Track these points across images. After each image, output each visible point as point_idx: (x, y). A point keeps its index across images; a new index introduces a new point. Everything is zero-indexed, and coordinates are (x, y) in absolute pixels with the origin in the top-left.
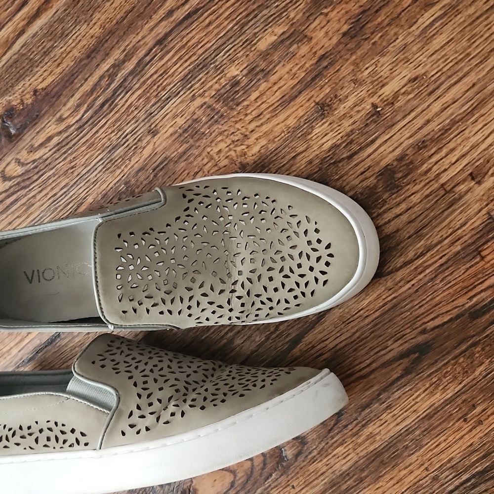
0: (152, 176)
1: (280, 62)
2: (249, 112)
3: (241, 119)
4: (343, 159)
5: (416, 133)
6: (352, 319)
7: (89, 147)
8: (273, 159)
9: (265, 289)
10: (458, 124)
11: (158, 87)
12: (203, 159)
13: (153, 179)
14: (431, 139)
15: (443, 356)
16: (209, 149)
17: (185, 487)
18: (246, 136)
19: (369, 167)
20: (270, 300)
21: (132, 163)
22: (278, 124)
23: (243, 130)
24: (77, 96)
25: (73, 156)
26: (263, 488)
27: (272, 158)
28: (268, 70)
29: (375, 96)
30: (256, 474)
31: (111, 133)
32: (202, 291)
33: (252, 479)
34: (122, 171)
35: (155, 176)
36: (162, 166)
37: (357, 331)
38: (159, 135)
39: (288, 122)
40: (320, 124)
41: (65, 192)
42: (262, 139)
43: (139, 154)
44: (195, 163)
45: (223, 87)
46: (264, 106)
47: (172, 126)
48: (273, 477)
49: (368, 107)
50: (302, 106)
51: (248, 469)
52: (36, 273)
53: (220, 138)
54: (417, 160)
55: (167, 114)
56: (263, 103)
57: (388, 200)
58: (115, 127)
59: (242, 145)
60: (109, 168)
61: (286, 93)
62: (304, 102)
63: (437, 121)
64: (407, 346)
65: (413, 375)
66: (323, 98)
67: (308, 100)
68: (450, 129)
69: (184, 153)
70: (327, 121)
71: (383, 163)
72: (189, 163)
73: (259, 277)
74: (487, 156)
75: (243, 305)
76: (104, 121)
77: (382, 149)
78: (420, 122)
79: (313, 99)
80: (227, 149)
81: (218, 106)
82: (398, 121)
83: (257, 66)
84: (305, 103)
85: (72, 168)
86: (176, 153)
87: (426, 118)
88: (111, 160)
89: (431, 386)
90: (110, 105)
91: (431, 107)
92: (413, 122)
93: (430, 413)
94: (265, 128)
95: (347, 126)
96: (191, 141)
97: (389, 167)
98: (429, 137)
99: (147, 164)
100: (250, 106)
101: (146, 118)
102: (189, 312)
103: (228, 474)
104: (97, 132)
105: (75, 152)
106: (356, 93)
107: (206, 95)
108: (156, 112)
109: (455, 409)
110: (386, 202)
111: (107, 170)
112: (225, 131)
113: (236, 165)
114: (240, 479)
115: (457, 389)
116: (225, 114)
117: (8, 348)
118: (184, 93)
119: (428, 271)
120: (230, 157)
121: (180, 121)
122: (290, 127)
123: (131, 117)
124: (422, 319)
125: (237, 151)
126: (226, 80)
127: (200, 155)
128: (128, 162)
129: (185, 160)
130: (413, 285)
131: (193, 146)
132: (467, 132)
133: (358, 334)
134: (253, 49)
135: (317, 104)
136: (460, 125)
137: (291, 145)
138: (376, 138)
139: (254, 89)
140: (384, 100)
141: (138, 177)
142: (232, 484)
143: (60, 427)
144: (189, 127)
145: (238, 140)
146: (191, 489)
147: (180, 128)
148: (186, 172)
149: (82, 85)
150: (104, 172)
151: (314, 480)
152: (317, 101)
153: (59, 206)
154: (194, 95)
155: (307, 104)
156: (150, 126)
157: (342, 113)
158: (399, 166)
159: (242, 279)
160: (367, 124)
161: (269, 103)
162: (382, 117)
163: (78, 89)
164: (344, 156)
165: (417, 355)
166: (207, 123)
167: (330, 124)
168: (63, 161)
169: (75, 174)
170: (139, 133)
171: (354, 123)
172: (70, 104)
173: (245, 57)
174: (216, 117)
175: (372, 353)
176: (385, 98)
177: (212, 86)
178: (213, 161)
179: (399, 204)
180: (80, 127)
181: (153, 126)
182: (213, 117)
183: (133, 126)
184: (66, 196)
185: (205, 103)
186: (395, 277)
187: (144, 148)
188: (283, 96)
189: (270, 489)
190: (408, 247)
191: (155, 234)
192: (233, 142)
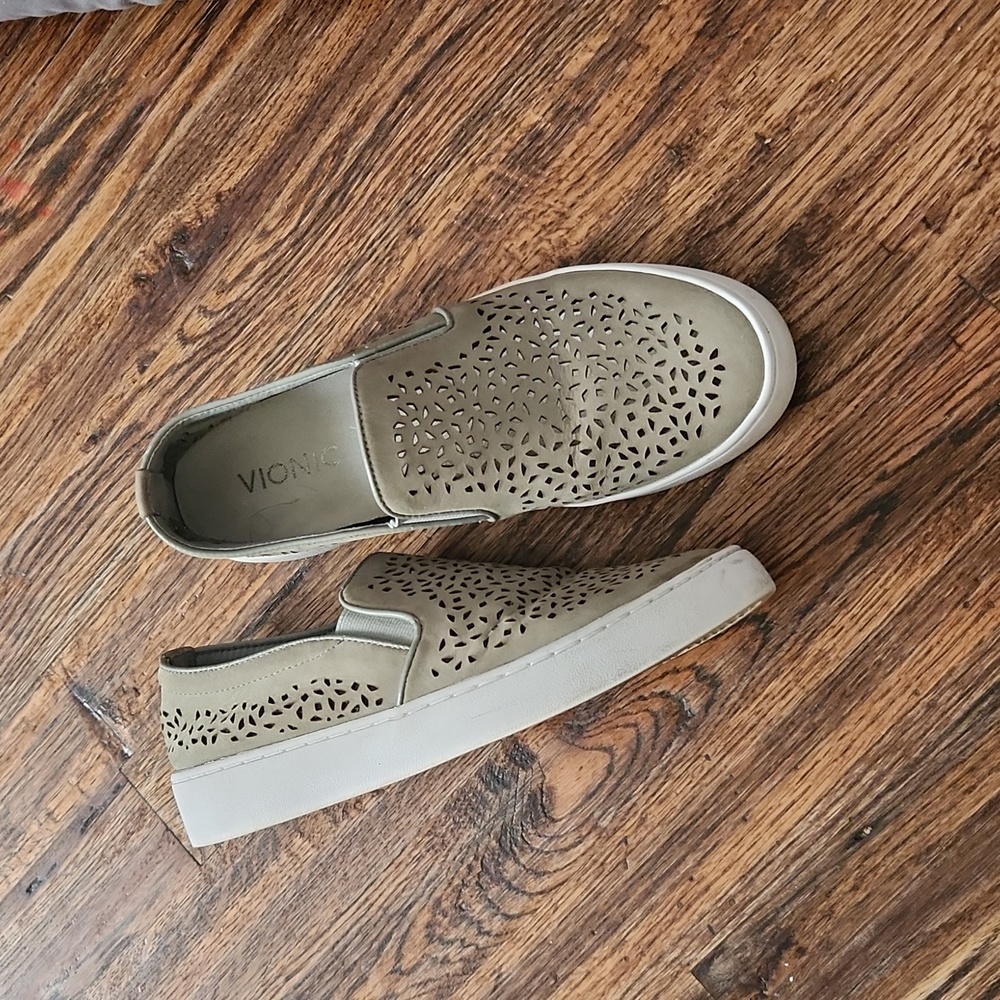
0: (421, 300)
1: (603, 91)
2: (563, 176)
3: (552, 190)
4: (722, 227)
5: (830, 168)
6: (766, 477)
7: (314, 271)
8: (611, 244)
9: (625, 433)
10: (894, 146)
11: (415, 159)
12: (499, 262)
13: (423, 305)
14: (855, 175)
15: (919, 510)
16: (507, 245)
17: (534, 786)
18: (563, 214)
19: (764, 233)
20: (633, 450)
21: (387, 285)
22: (612, 188)
23: (558, 206)
24: (287, 193)
25: (291, 289)
26: (661, 766)
27: (609, 242)
28: (585, 107)
29: (759, 122)
30: (646, 746)
31: (348, 243)
32: (528, 448)
33: (640, 756)
34: (373, 300)
35: (426, 300)
36: (434, 283)
37: (777, 494)
38: (424, 235)
39: (627, 183)
40: (679, 177)
41: (286, 346)
42: (590, 216)
43: (395, 271)
44: (488, 269)
45: (518, 143)
46: (586, 164)
47: (444, 217)
48: (673, 747)
49: (750, 140)
50: (646, 154)
51: (632, 741)
52: (257, 473)
53: (521, 226)
54: (837, 211)
55: (434, 199)
56: (583, 159)
57: (799, 280)
58: (353, 233)
59: (558, 229)
60: (351, 299)
61: (618, 137)
62: (648, 147)
63: (860, 146)
64: (859, 504)
65: (876, 547)
66: (677, 137)
67: (655, 144)
68: (883, 154)
69: (469, 256)
70: (689, 172)
71: (785, 224)
72: (478, 271)
73: (613, 416)
74: (945, 188)
75: (593, 463)
76: (334, 226)
77: (779, 203)
78: (834, 151)
79: (663, 140)
80: (536, 239)
81: (512, 176)
82: (801, 155)
83: (568, 103)
84: (650, 150)
85: (292, 307)
86: (454, 258)
87: (844, 143)
88: (352, 287)
89: (906, 560)
90: (341, 200)
91: (848, 126)
92: (824, 153)
93: (909, 603)
94: (591, 198)
95: (720, 176)
96: (477, 236)
97: (795, 229)
98: (852, 172)
99: (411, 283)
100: (563, 168)
101: (400, 211)
102: (511, 484)
103: (601, 753)
104: (324, 245)
105: (293, 282)
106: (728, 122)
107: (492, 160)
108: (416, 199)
109: (948, 590)
110: (798, 283)
111: (348, 301)
112: (530, 211)
113: (553, 262)
114: (620, 759)
115: (947, 559)
116: (526, 185)
117: (220, 610)
118: (457, 163)
119: (877, 381)
120: (543, 251)
121: (455, 207)
122: (631, 191)
123: (377, 213)
124: (877, 458)
125: (552, 241)
126: (521, 133)
127: (494, 254)
128: (380, 284)
129: (471, 267)
130: (856, 407)
131: (480, 243)
132: (909, 155)
133: (779, 498)
134: (558, 78)
135: (670, 147)
136: (897, 147)
137: (636, 217)
138: (769, 187)
139: (566, 139)
140: (773, 126)
141: (398, 306)
142: (610, 770)
143: (334, 685)
144: (471, 214)
145: (551, 223)
146: (544, 789)
147: (456, 219)
148: (475, 285)
149: (292, 175)
150: (343, 306)
151: (740, 740)
152: (669, 143)
153: (277, 371)
154: (473, 163)
155: (654, 151)
156: (409, 222)
157: (711, 156)
158: (809, 225)
159: (586, 422)
160: (752, 167)
161: (593, 157)
162: (774, 152)
163: (287, 181)
164: (723, 221)
165: (876, 516)
166: (499, 203)
167: (694, 176)
168: (274, 299)
169: (298, 316)
170: (392, 236)
171: (731, 168)
172: (275, 208)
173: (546, 92)
174: (511, 193)
175: (805, 525)
176: (776, 123)
177: (500, 145)
178: (515, 262)
179: (818, 283)
180: (297, 241)
181: (414, 221)
182: (508, 192)
183: (382, 227)
184: (287, 353)
185: (492, 173)
186: (826, 399)
187: (403, 258)
188: (615, 144)
189: (670, 766)
190: (841, 348)
191: (444, 371)
192: (544, 226)
